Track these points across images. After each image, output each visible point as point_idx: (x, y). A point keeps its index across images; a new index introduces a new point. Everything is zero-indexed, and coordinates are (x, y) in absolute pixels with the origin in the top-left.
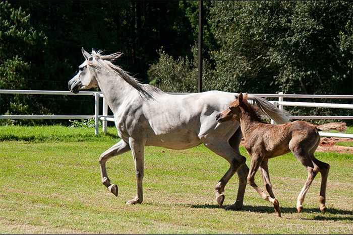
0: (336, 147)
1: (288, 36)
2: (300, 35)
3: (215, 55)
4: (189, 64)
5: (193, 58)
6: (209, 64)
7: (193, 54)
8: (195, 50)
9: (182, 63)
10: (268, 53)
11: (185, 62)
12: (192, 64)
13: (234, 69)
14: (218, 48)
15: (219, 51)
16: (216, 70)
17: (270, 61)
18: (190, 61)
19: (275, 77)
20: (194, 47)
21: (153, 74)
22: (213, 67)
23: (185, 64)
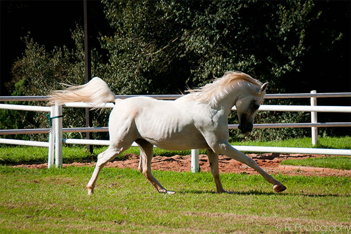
0: (282, 167)
1: (210, 13)
2: (225, 10)
3: (107, 42)
4: (70, 56)
5: (75, 47)
6: (99, 55)
7: (75, 41)
8: (79, 35)
9: (59, 54)
10: (183, 38)
11: (63, 53)
12: (74, 56)
13: (135, 61)
14: (111, 32)
15: (113, 37)
16: (110, 64)
17: (185, 50)
18: (70, 51)
19: (192, 71)
20: (76, 32)
21: (19, 73)
22: (105, 60)
23: (63, 57)
